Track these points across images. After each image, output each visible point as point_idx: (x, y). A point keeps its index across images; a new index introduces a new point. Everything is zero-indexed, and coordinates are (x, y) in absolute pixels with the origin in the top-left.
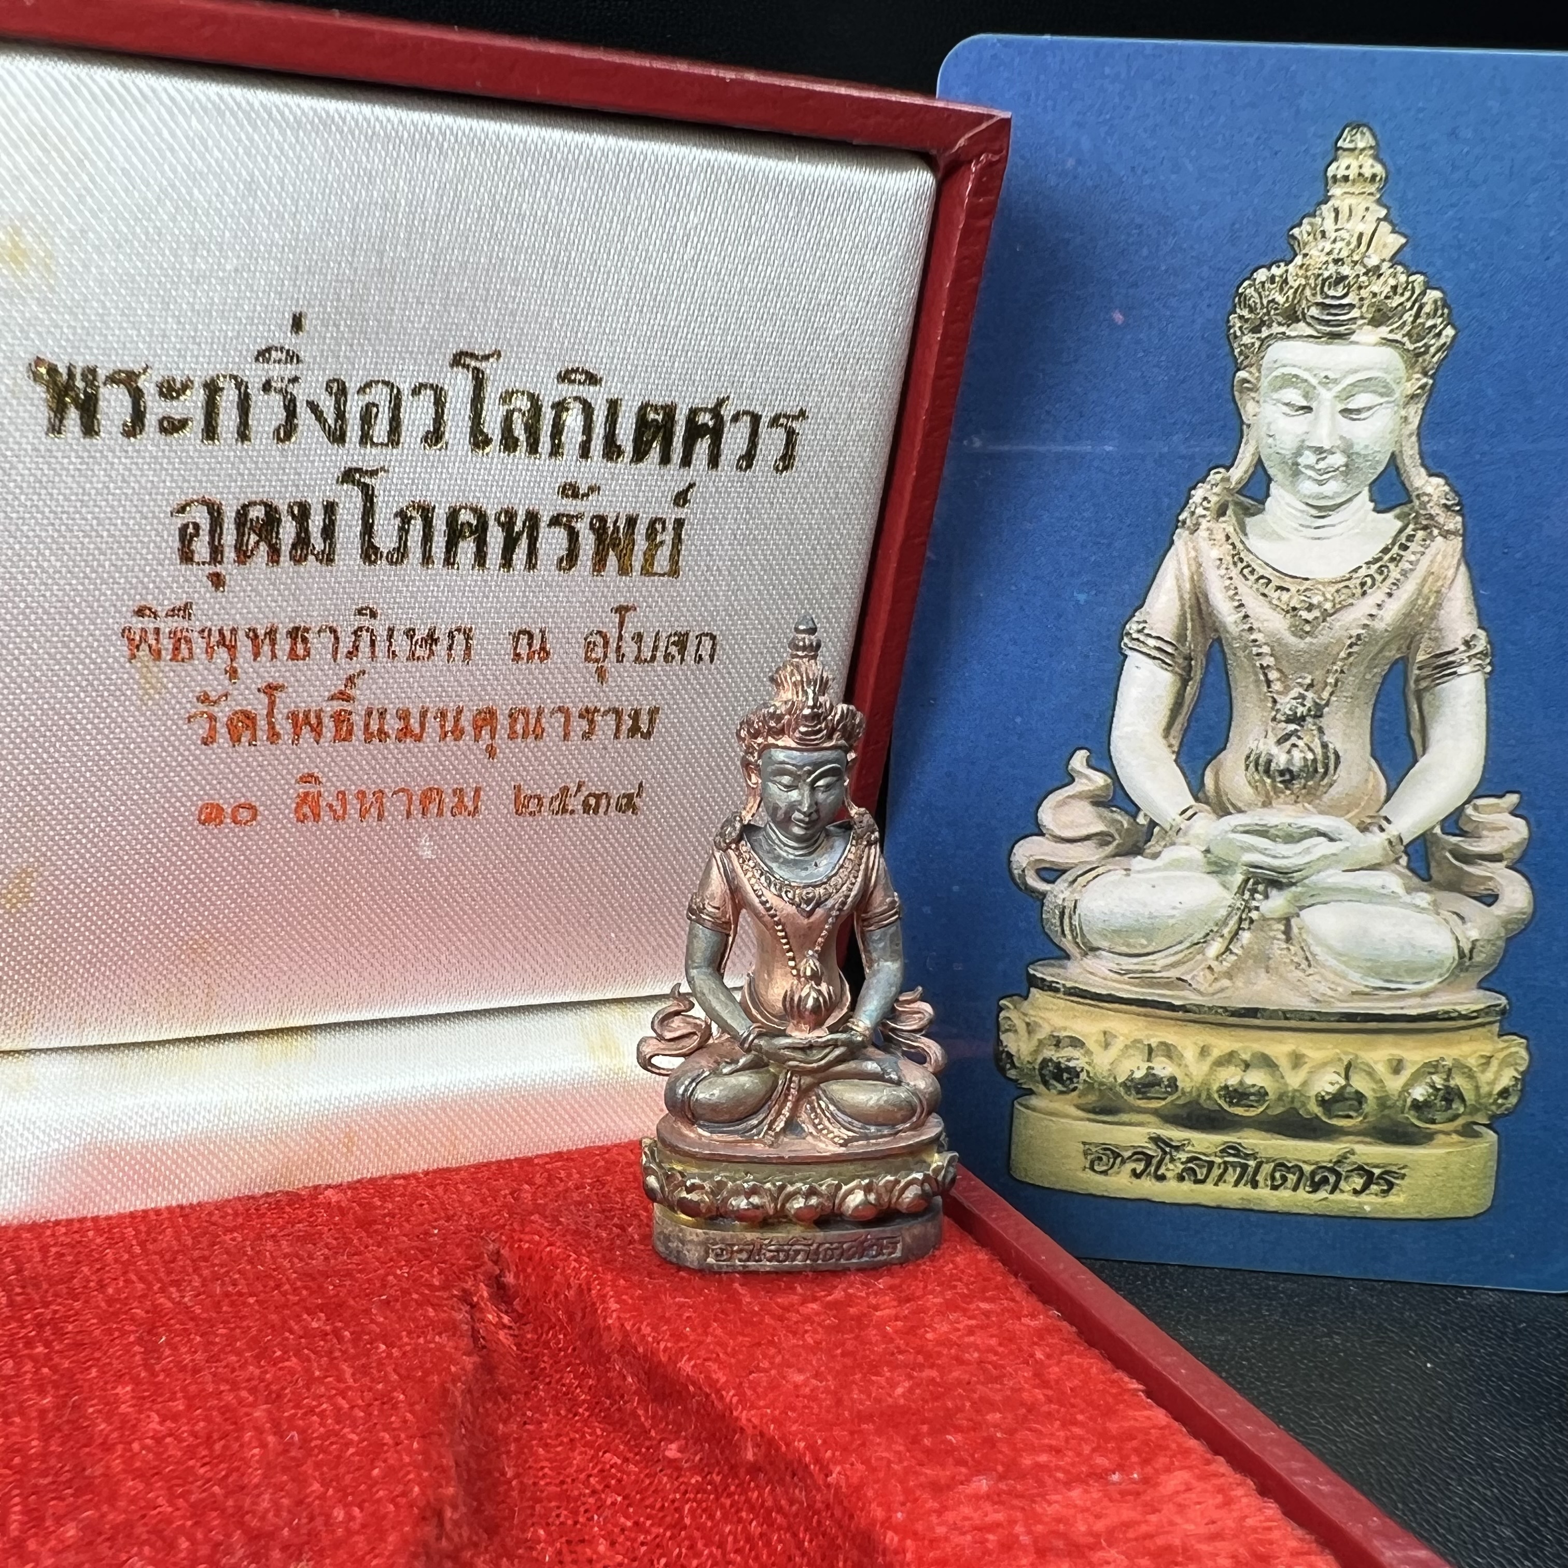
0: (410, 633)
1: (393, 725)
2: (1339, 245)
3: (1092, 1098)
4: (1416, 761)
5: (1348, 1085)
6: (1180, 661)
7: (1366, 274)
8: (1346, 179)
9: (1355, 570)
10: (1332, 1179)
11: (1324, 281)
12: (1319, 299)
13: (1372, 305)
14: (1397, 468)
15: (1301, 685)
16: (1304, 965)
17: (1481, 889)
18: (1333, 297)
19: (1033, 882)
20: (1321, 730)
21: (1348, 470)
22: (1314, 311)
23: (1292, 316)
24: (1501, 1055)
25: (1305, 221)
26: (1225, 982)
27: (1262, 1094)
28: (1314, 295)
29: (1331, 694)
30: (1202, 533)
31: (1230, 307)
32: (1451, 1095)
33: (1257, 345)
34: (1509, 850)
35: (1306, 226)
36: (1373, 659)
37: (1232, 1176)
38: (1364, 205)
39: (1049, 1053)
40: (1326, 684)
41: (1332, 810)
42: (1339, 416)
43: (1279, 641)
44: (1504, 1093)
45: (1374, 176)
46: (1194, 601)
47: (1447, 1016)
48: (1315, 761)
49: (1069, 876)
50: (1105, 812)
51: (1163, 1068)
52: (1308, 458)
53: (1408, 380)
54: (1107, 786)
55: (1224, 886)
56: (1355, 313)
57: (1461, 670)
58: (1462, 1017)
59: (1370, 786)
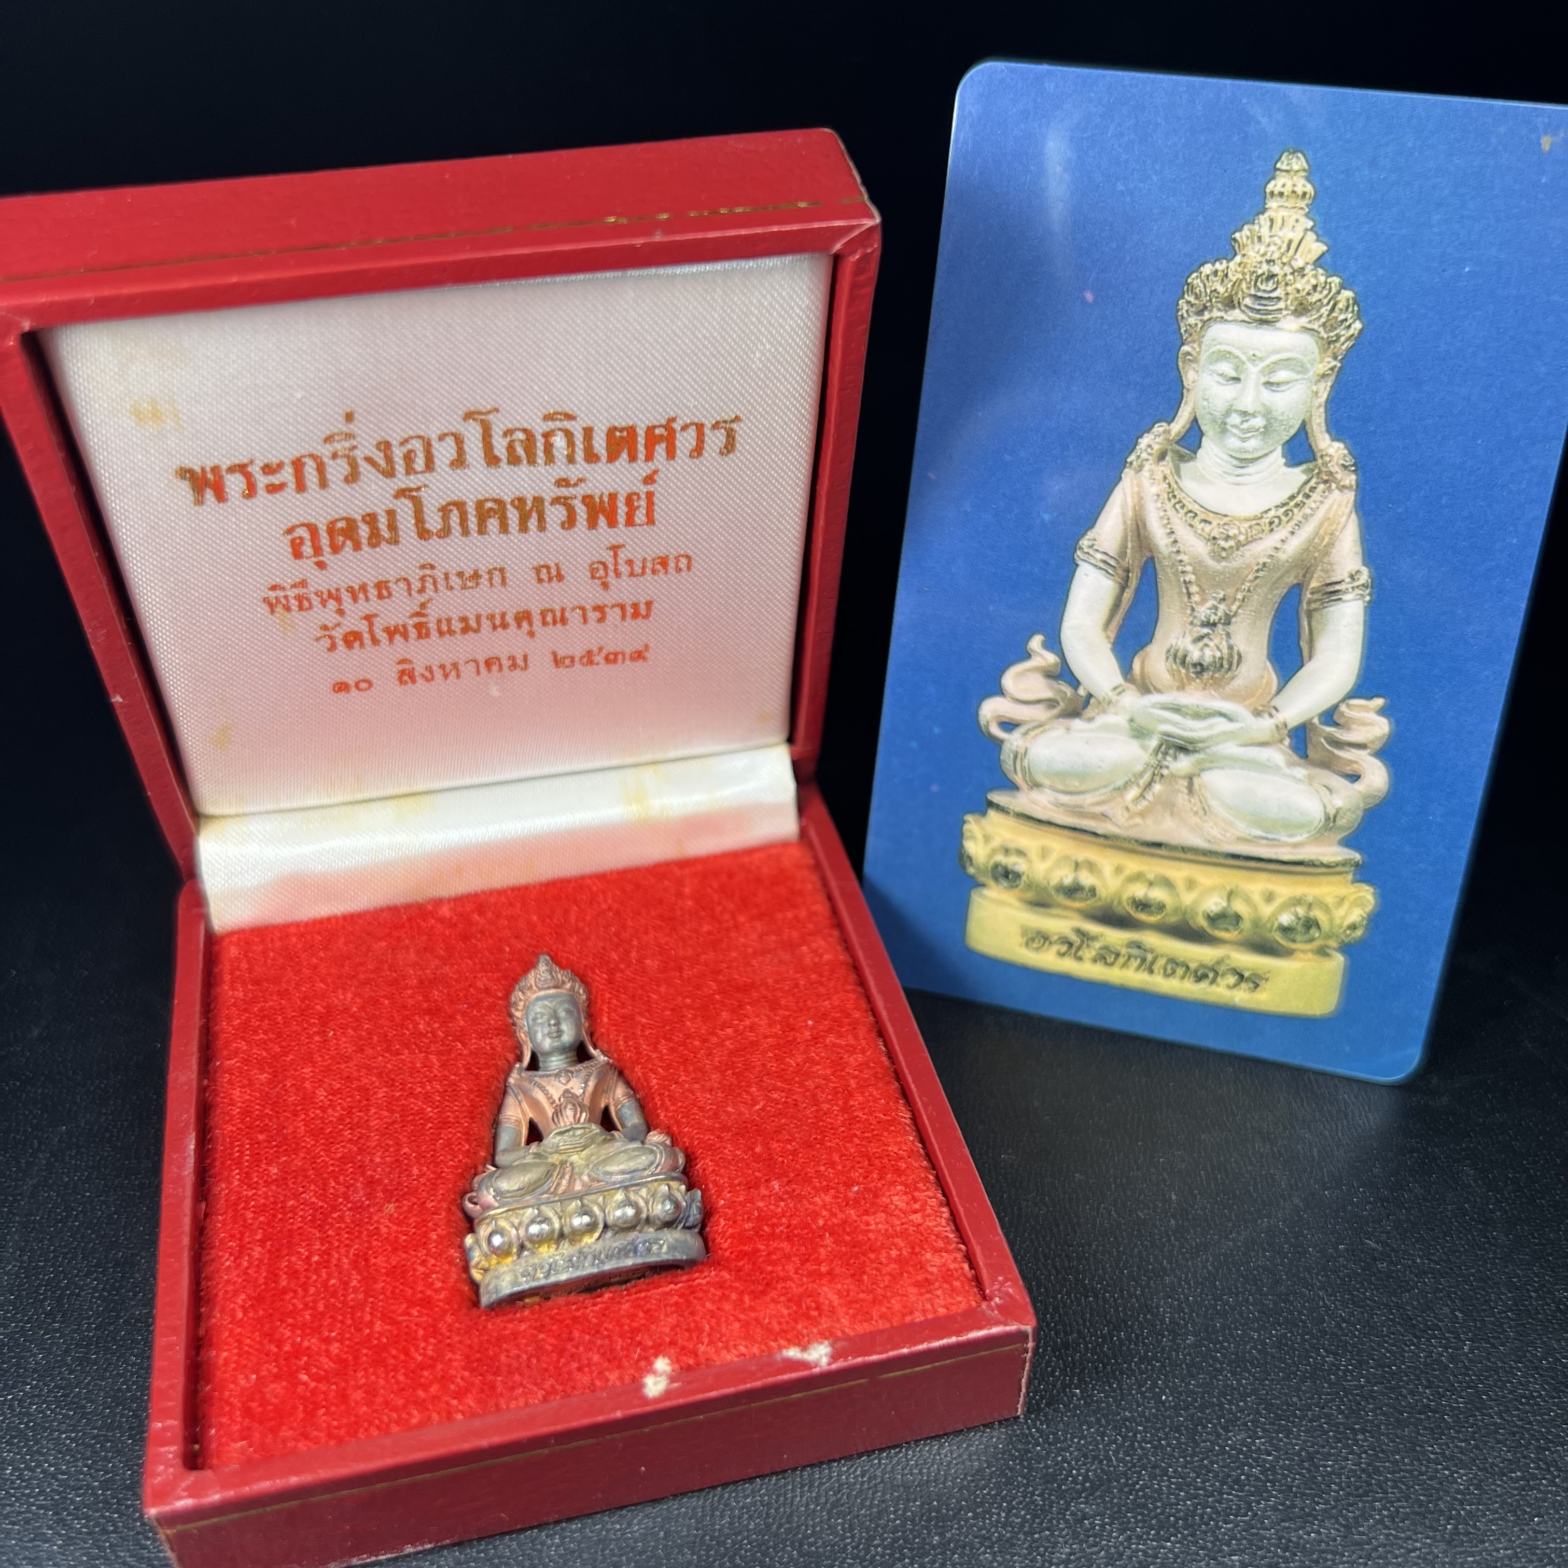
0: (460, 574)
1: (457, 626)
2: (1272, 248)
3: (1030, 895)
4: (1302, 666)
5: (1229, 905)
6: (1120, 572)
7: (1292, 274)
8: (1281, 194)
9: (1266, 512)
10: (1211, 975)
11: (1258, 277)
12: (1253, 292)
13: (1296, 299)
14: (1306, 433)
15: (1215, 598)
16: (1201, 812)
17: (1348, 770)
18: (1264, 291)
19: (996, 731)
20: (1228, 635)
21: (1267, 430)
22: (1248, 301)
23: (1230, 303)
24: (1353, 898)
25: (1246, 227)
26: (1138, 820)
27: (1161, 907)
28: (1249, 288)
29: (1239, 607)
30: (1145, 473)
31: (1180, 293)
32: (1310, 924)
33: (1200, 325)
34: (1373, 742)
35: (1246, 231)
36: (1275, 582)
37: (1135, 963)
38: (1294, 217)
39: (1000, 858)
40: (1235, 599)
42: (1262, 388)
43: (1200, 563)
44: (1353, 927)
45: (1305, 194)
46: (1134, 526)
47: (1312, 864)
48: (1221, 659)
49: (1022, 729)
51: (1086, 879)
52: (1235, 419)
53: (1321, 362)
54: (1056, 664)
55: (1144, 748)
56: (1281, 305)
57: (1344, 597)
58: (1322, 865)
59: (1264, 681)
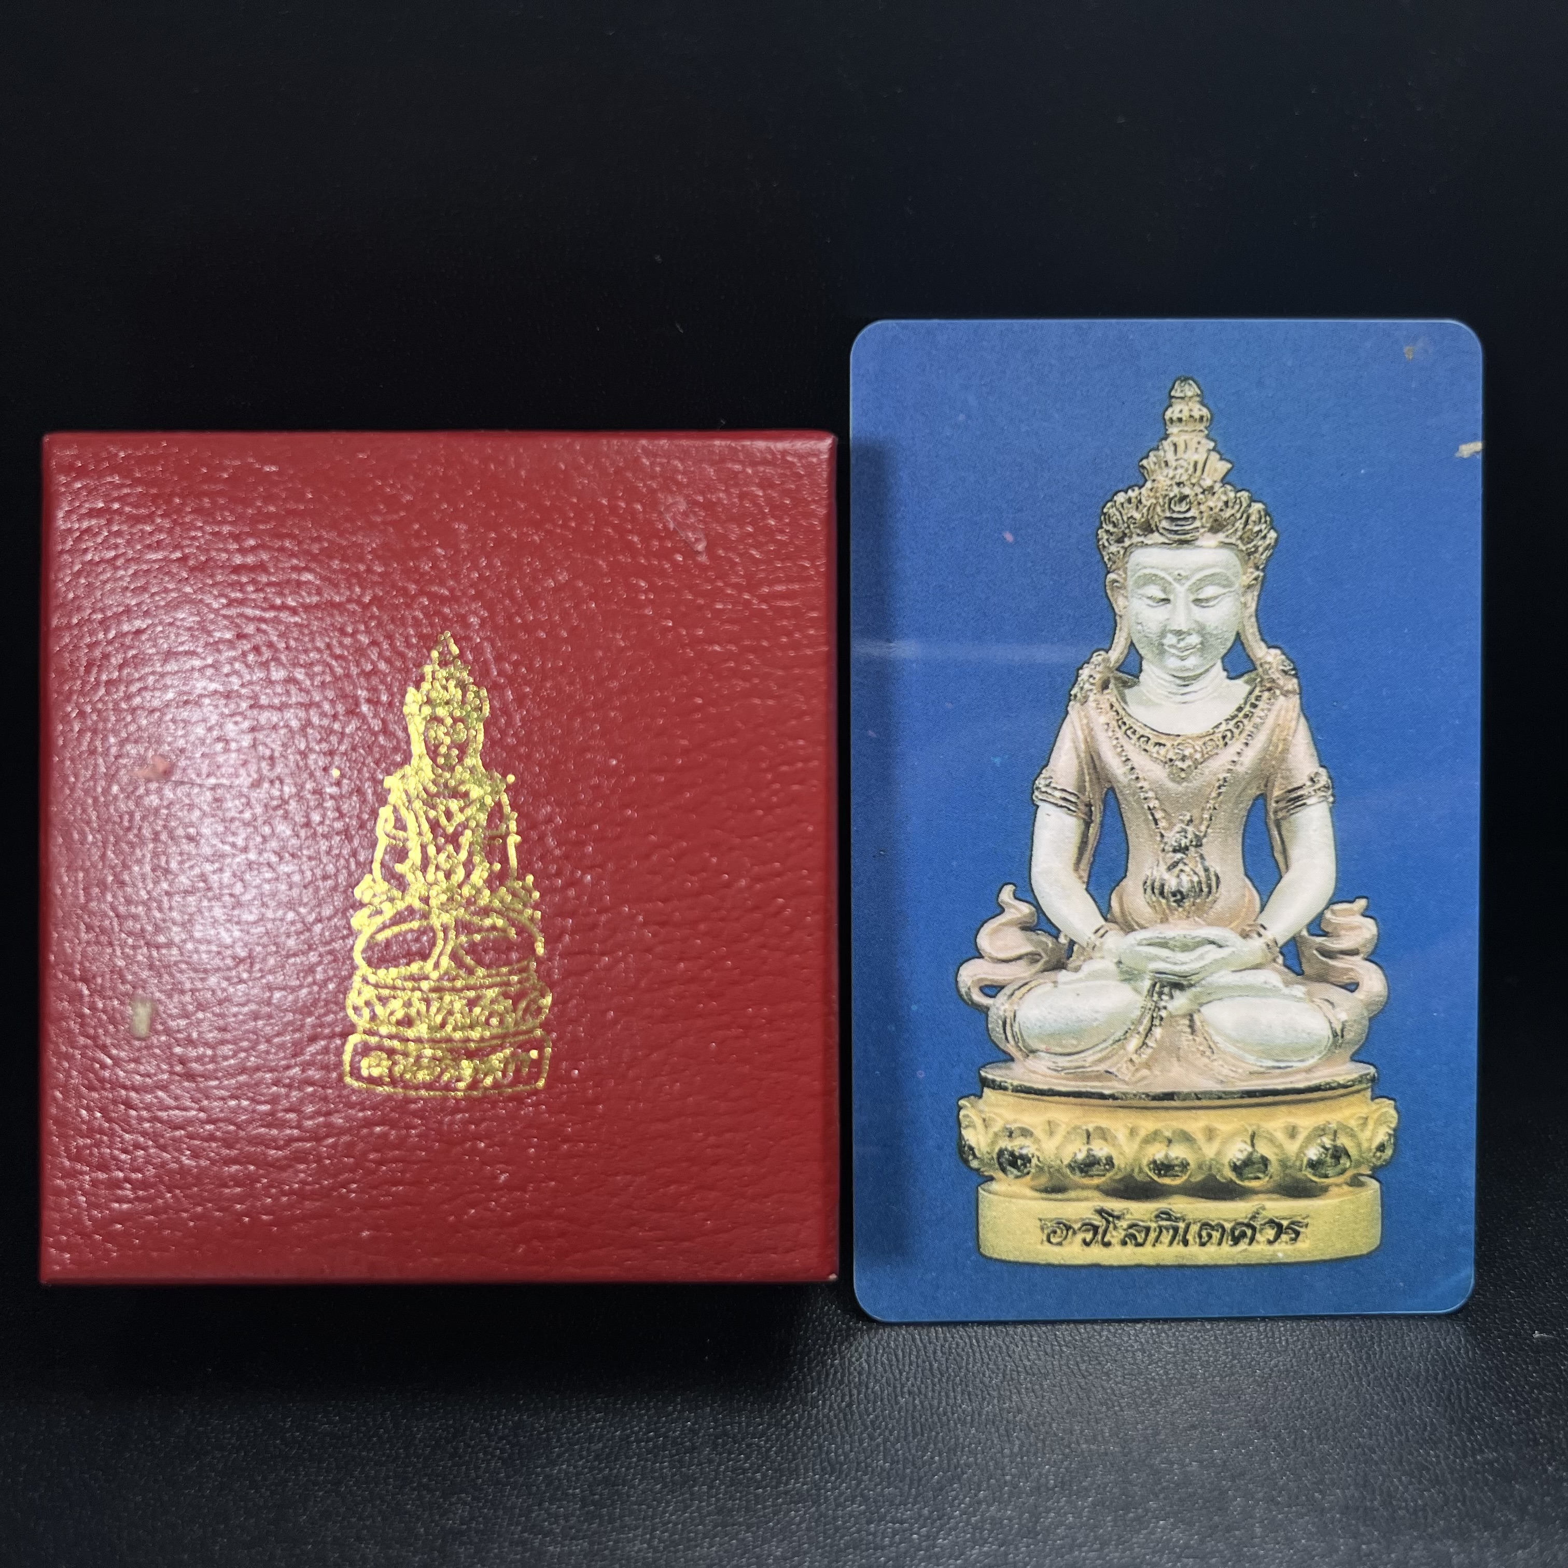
2: (1180, 471)
3: (1043, 1180)
4: (1281, 877)
5: (1255, 1150)
6: (1082, 807)
7: (1203, 493)
8: (1180, 420)
9: (1217, 727)
10: (1249, 1232)
11: (1171, 500)
12: (1168, 514)
13: (1210, 516)
14: (1242, 644)
15: (1182, 821)
16: (1208, 1053)
17: (1345, 979)
18: (1179, 512)
19: (978, 997)
20: (1202, 857)
21: (1203, 647)
22: (1165, 524)
23: (1148, 528)
24: (1376, 1116)
25: (1151, 454)
26: (1145, 1072)
27: (1184, 1165)
28: (1163, 511)
29: (1208, 827)
30: (1091, 704)
31: (1097, 524)
32: (1338, 1153)
33: (1122, 552)
34: (1364, 946)
35: (1152, 457)
36: (1239, 796)
37: (1166, 1237)
38: (1196, 440)
39: (1004, 1143)
40: (1202, 819)
41: (1219, 922)
42: (1193, 606)
43: (1161, 786)
44: (1381, 1148)
45: (1202, 418)
46: (1089, 758)
47: (1329, 1087)
48: (1200, 882)
49: (1007, 991)
50: (1033, 935)
51: (1101, 1150)
52: (1170, 639)
53: (1244, 574)
54: (1032, 914)
55: (1136, 990)
56: (1197, 524)
57: (1308, 802)
58: (1340, 1086)
59: (1246, 900)
